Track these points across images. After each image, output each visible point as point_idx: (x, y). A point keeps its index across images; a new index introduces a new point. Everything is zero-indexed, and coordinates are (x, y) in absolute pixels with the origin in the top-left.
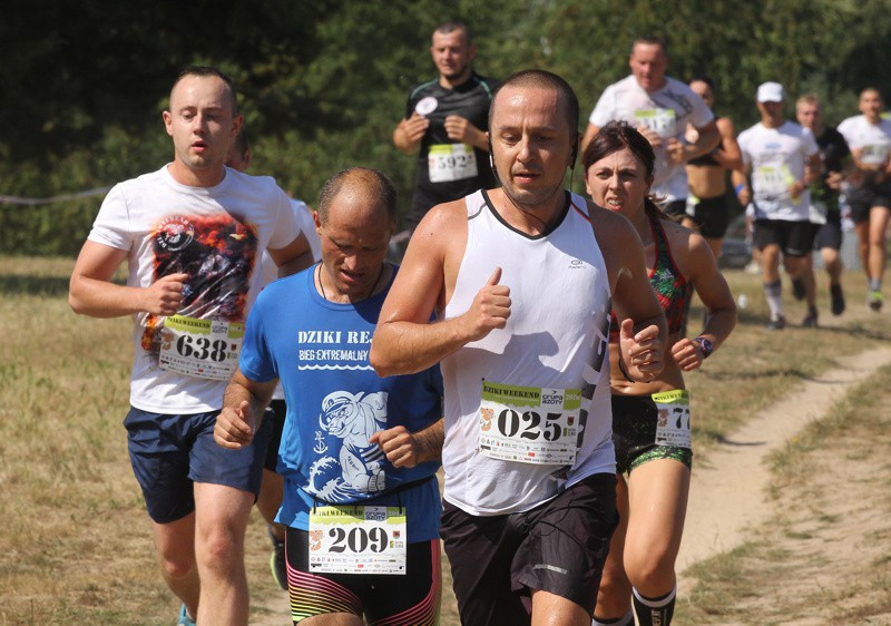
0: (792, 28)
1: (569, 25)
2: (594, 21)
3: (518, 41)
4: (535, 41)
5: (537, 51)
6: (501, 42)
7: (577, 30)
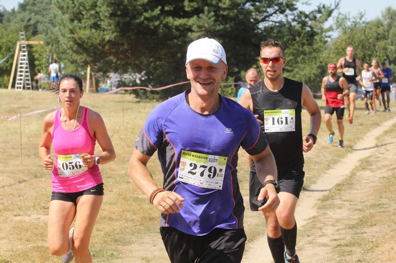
0: (381, 52)
1: (336, 51)
2: (341, 50)
3: (326, 54)
4: (330, 54)
5: (330, 56)
6: (322, 54)
7: (338, 52)
